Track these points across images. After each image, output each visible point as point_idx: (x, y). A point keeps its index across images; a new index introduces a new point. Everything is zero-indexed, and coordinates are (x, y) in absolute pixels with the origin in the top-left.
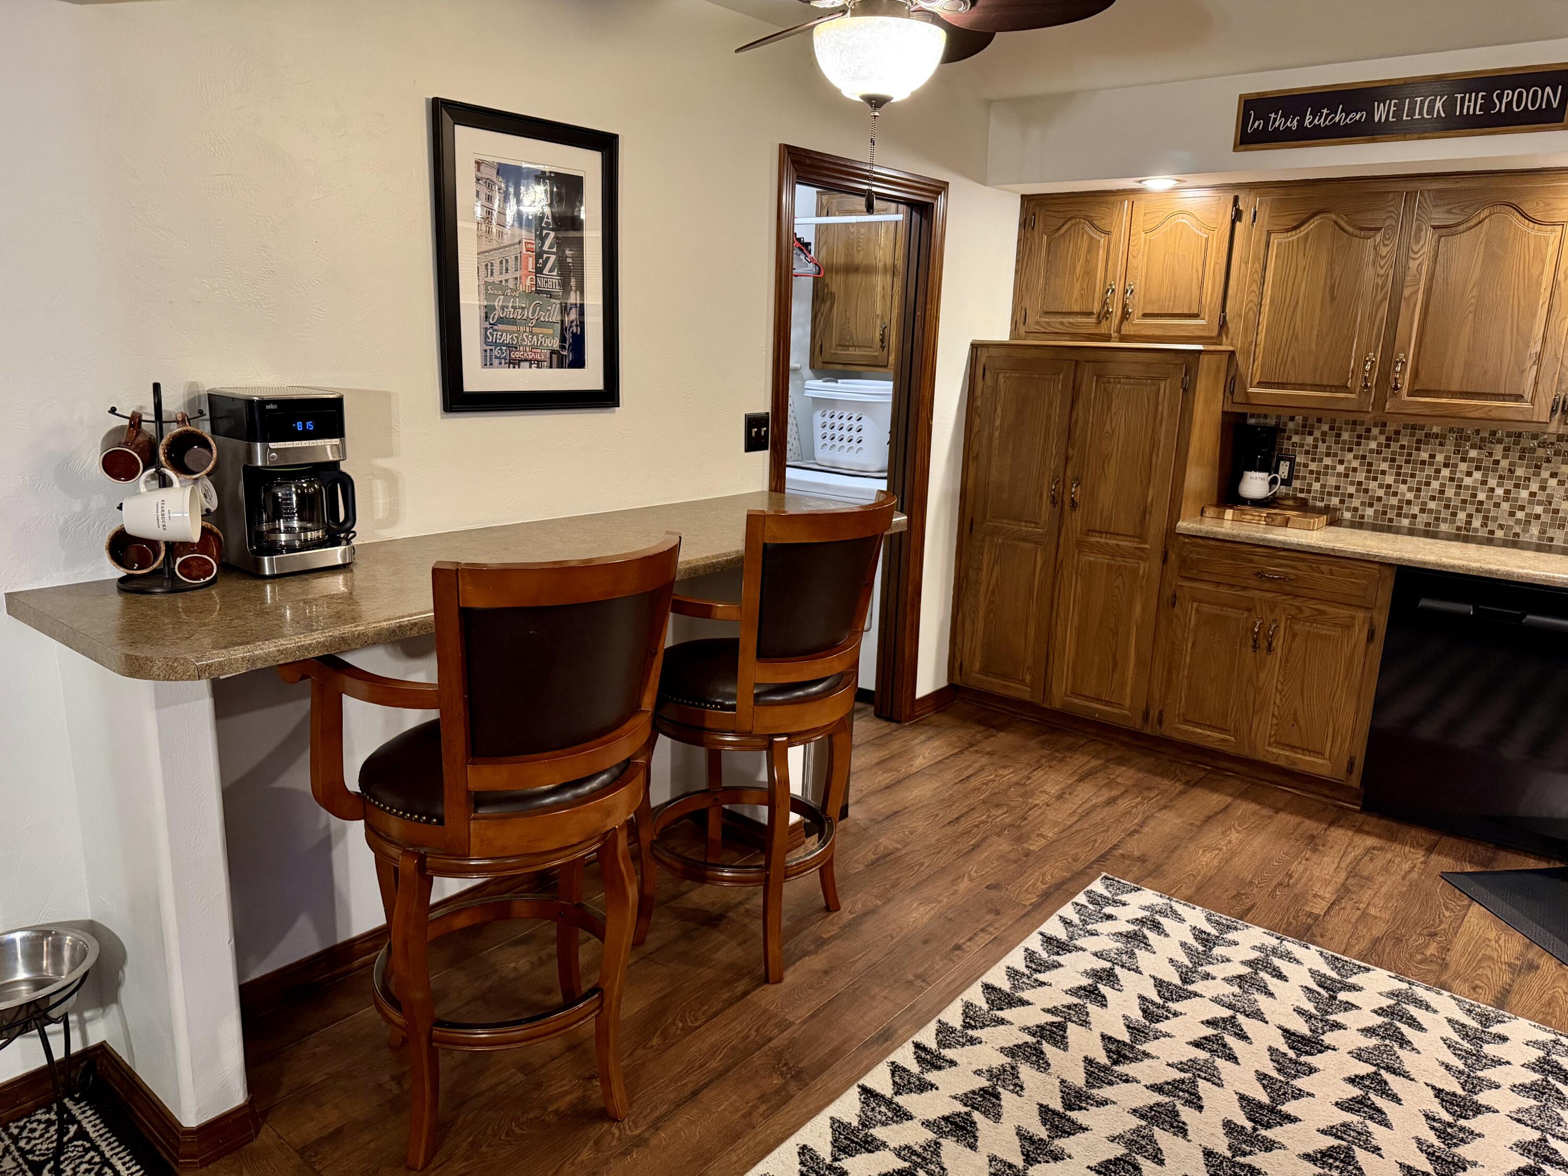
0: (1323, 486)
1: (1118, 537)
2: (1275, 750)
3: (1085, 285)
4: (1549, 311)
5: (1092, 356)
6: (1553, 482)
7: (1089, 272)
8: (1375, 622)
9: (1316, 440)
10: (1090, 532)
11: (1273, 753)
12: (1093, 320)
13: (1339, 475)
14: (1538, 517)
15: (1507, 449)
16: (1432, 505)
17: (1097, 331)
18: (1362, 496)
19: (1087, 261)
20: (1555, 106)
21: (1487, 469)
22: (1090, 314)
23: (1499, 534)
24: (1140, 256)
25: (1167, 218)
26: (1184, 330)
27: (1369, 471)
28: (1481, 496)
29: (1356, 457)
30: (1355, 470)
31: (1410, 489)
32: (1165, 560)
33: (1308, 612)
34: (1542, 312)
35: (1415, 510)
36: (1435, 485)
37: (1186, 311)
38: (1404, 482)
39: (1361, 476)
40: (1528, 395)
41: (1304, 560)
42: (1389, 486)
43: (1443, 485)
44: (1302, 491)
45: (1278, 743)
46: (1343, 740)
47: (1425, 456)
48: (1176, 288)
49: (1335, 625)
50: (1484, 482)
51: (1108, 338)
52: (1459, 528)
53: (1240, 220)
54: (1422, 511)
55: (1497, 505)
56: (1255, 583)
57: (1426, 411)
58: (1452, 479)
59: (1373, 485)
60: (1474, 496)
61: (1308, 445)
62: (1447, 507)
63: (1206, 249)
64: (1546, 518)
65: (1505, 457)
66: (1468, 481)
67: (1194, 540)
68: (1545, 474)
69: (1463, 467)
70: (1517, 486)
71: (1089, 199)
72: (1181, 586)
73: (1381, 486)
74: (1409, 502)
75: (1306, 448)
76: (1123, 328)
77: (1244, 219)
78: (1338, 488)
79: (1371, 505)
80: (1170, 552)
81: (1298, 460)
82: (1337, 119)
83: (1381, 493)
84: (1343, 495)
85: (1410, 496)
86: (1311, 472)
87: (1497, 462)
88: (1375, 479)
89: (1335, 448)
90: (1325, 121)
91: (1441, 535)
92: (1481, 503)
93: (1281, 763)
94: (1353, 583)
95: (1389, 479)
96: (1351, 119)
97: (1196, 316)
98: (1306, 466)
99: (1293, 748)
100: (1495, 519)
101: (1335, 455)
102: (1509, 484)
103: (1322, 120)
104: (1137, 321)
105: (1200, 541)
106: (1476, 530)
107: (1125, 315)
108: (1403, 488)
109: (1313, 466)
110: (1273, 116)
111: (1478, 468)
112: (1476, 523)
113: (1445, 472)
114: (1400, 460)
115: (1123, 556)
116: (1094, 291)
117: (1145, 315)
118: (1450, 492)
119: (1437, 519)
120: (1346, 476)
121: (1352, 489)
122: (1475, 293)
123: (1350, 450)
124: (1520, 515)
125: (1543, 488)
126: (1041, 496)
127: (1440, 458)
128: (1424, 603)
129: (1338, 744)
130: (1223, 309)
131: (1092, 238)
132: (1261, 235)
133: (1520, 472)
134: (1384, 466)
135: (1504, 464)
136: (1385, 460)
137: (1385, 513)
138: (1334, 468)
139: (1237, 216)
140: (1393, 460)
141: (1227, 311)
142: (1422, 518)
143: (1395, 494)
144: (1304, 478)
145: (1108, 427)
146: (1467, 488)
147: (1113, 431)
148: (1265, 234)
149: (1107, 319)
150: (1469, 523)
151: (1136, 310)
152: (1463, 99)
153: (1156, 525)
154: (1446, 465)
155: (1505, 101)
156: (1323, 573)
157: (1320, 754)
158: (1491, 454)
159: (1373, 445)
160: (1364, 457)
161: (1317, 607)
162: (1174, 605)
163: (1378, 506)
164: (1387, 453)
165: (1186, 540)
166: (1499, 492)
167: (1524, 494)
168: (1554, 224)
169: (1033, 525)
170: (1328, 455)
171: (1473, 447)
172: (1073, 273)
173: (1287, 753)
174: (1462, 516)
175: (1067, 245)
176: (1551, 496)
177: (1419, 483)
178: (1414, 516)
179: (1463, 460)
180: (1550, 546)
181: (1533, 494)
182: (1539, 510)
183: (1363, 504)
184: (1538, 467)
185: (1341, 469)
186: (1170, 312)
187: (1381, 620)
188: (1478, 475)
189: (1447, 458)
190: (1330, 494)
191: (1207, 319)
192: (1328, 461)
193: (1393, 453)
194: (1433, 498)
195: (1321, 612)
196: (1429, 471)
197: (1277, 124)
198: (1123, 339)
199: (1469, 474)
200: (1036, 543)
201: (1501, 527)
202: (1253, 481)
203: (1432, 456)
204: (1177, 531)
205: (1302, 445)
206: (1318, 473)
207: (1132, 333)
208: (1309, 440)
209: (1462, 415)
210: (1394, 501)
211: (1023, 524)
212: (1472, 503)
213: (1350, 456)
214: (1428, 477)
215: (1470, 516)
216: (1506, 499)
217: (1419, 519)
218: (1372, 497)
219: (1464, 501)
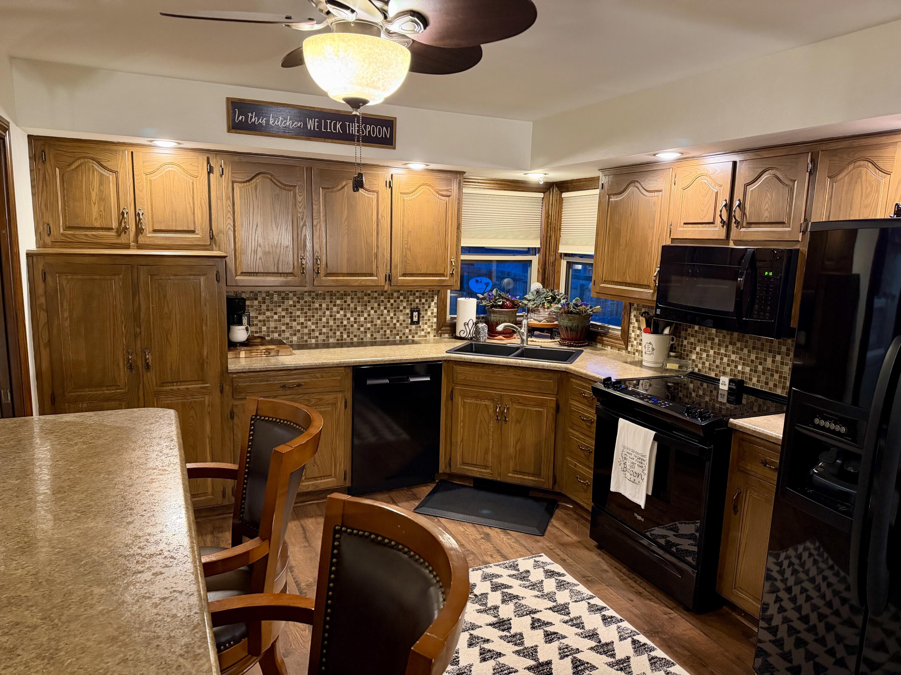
0: (268, 328)
1: (186, 383)
2: (306, 483)
3: (102, 209)
4: (377, 233)
5: (143, 261)
6: (372, 312)
7: (103, 199)
8: (346, 397)
9: (259, 302)
10: (163, 384)
11: (306, 485)
12: (113, 233)
13: (276, 321)
14: (369, 329)
15: (352, 298)
16: (324, 330)
17: (119, 241)
18: (291, 331)
19: (101, 191)
20: (388, 137)
21: (345, 309)
22: (110, 229)
23: (355, 339)
24: (144, 190)
25: (161, 166)
26: (186, 241)
27: (291, 317)
28: (345, 322)
29: (283, 310)
30: (284, 317)
31: (313, 324)
32: (222, 391)
33: (313, 401)
34: (375, 234)
35: (317, 334)
36: (324, 320)
37: (185, 229)
38: (310, 320)
39: (287, 320)
40: (375, 273)
41: (306, 373)
42: (302, 323)
43: (327, 319)
44: (256, 332)
45: (307, 479)
46: (340, 465)
47: (317, 305)
48: (175, 213)
49: (328, 404)
50: (345, 316)
51: (127, 247)
52: (338, 340)
53: (213, 173)
54: (320, 334)
55: (352, 326)
56: (281, 392)
57: (334, 284)
58: (331, 316)
59: (294, 324)
60: (342, 323)
61: (255, 306)
62: (331, 330)
63: (193, 189)
64: (372, 329)
65: (352, 302)
66: (338, 316)
67: (239, 374)
68: (369, 308)
69: (335, 309)
70: (359, 315)
71: (92, 145)
72: (236, 405)
73: (298, 324)
74: (313, 330)
75: (255, 307)
76: (139, 239)
77: (215, 172)
78: (276, 328)
79: (295, 335)
80: (224, 385)
81: (251, 315)
82: (288, 124)
83: (299, 327)
84: (280, 331)
85: (313, 327)
86: (260, 321)
87: (349, 305)
88: (295, 320)
89: (271, 306)
90: (281, 124)
91: (331, 345)
92: (345, 326)
93: (311, 489)
94: (334, 380)
95: (302, 320)
96: (295, 125)
97: (193, 232)
98: (257, 317)
99: (315, 478)
100: (352, 333)
101: (272, 310)
102: (356, 315)
103: (280, 122)
104: (149, 235)
105: (243, 375)
106: (345, 339)
107: (139, 230)
108: (309, 323)
109: (261, 317)
110: (250, 114)
111: (342, 309)
112: (345, 336)
113: (328, 313)
114: (306, 309)
115: (192, 395)
116: (111, 213)
117: (155, 231)
118: (331, 323)
119: (327, 337)
120: (280, 321)
121: (284, 328)
122: (346, 223)
123: (280, 306)
124: (362, 329)
125: (369, 315)
126: (118, 365)
127: (324, 306)
128: (369, 382)
129: (338, 466)
130: (211, 229)
131: (101, 175)
132: (228, 184)
133: (359, 309)
134: (298, 313)
135: (352, 305)
136: (298, 310)
137: (302, 338)
138: (272, 317)
139: (210, 171)
140: (302, 309)
141: (213, 229)
142: (321, 337)
143: (306, 327)
144: (257, 325)
145: (166, 309)
146: (338, 319)
147: (170, 312)
148: (230, 185)
149: (125, 233)
150: (342, 336)
151: (147, 226)
152: (349, 125)
153: (213, 371)
154: (328, 309)
155: (367, 130)
156: (318, 378)
157: (330, 476)
158: (345, 302)
159: (291, 302)
160: (287, 309)
161: (318, 397)
162: (232, 418)
163: (298, 335)
164: (298, 306)
165: (234, 376)
166: (352, 319)
167: (362, 319)
168: (374, 191)
169: (114, 388)
170: (268, 310)
171: (338, 299)
172: (89, 199)
173: (313, 482)
174: (338, 333)
175: (80, 177)
176: (373, 318)
177: (317, 320)
178: (317, 337)
179: (335, 305)
180: (375, 342)
181: (365, 319)
182: (369, 325)
183: (291, 334)
184: (366, 305)
185: (276, 317)
186: (174, 229)
187: (349, 395)
188: (342, 312)
189: (328, 305)
190: (273, 332)
191: (201, 234)
192: (268, 314)
193: (302, 306)
194: (324, 327)
195: (320, 399)
196: (320, 313)
197: (253, 120)
198: (139, 247)
199: (338, 312)
200: (119, 400)
201: (355, 336)
202: (239, 332)
203: (321, 305)
204: (229, 372)
205: (252, 306)
206: (264, 321)
207: (147, 243)
208: (256, 303)
209: (350, 285)
210: (306, 331)
211: (105, 388)
212: (342, 327)
213: (280, 309)
214: (320, 316)
215: (341, 333)
216: (355, 322)
217: (319, 338)
218: (295, 331)
219: (338, 326)
